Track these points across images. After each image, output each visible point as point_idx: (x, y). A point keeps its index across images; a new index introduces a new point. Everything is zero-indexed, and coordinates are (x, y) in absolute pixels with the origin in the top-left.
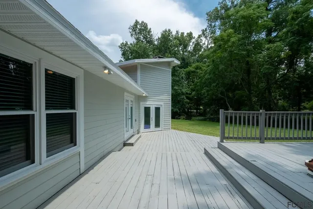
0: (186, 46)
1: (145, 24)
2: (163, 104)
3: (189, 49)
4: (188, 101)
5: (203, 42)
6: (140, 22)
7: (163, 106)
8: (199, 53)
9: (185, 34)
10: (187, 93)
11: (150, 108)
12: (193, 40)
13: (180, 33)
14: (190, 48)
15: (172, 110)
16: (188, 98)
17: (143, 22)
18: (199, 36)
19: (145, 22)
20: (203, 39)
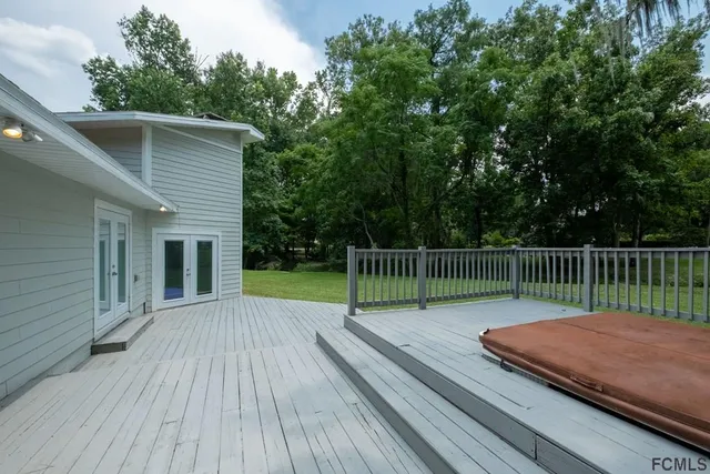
0: (280, 101)
1: (170, 24)
2: (220, 234)
3: (289, 110)
4: (287, 227)
5: (319, 100)
6: (157, 17)
7: (220, 238)
8: (310, 122)
9: (279, 75)
10: (282, 210)
11: (182, 243)
12: (298, 92)
13: (266, 70)
14: (292, 107)
15: (245, 248)
16: (285, 220)
17: (163, 18)
18: (311, 86)
19: (170, 18)
20: (319, 92)
